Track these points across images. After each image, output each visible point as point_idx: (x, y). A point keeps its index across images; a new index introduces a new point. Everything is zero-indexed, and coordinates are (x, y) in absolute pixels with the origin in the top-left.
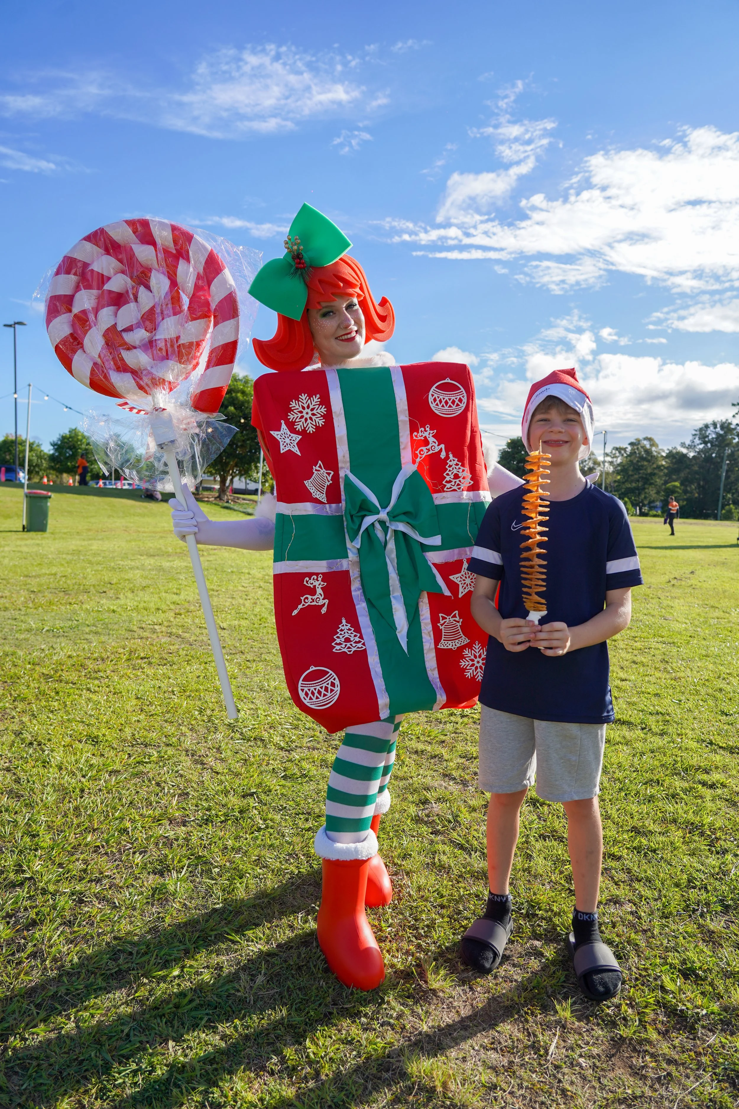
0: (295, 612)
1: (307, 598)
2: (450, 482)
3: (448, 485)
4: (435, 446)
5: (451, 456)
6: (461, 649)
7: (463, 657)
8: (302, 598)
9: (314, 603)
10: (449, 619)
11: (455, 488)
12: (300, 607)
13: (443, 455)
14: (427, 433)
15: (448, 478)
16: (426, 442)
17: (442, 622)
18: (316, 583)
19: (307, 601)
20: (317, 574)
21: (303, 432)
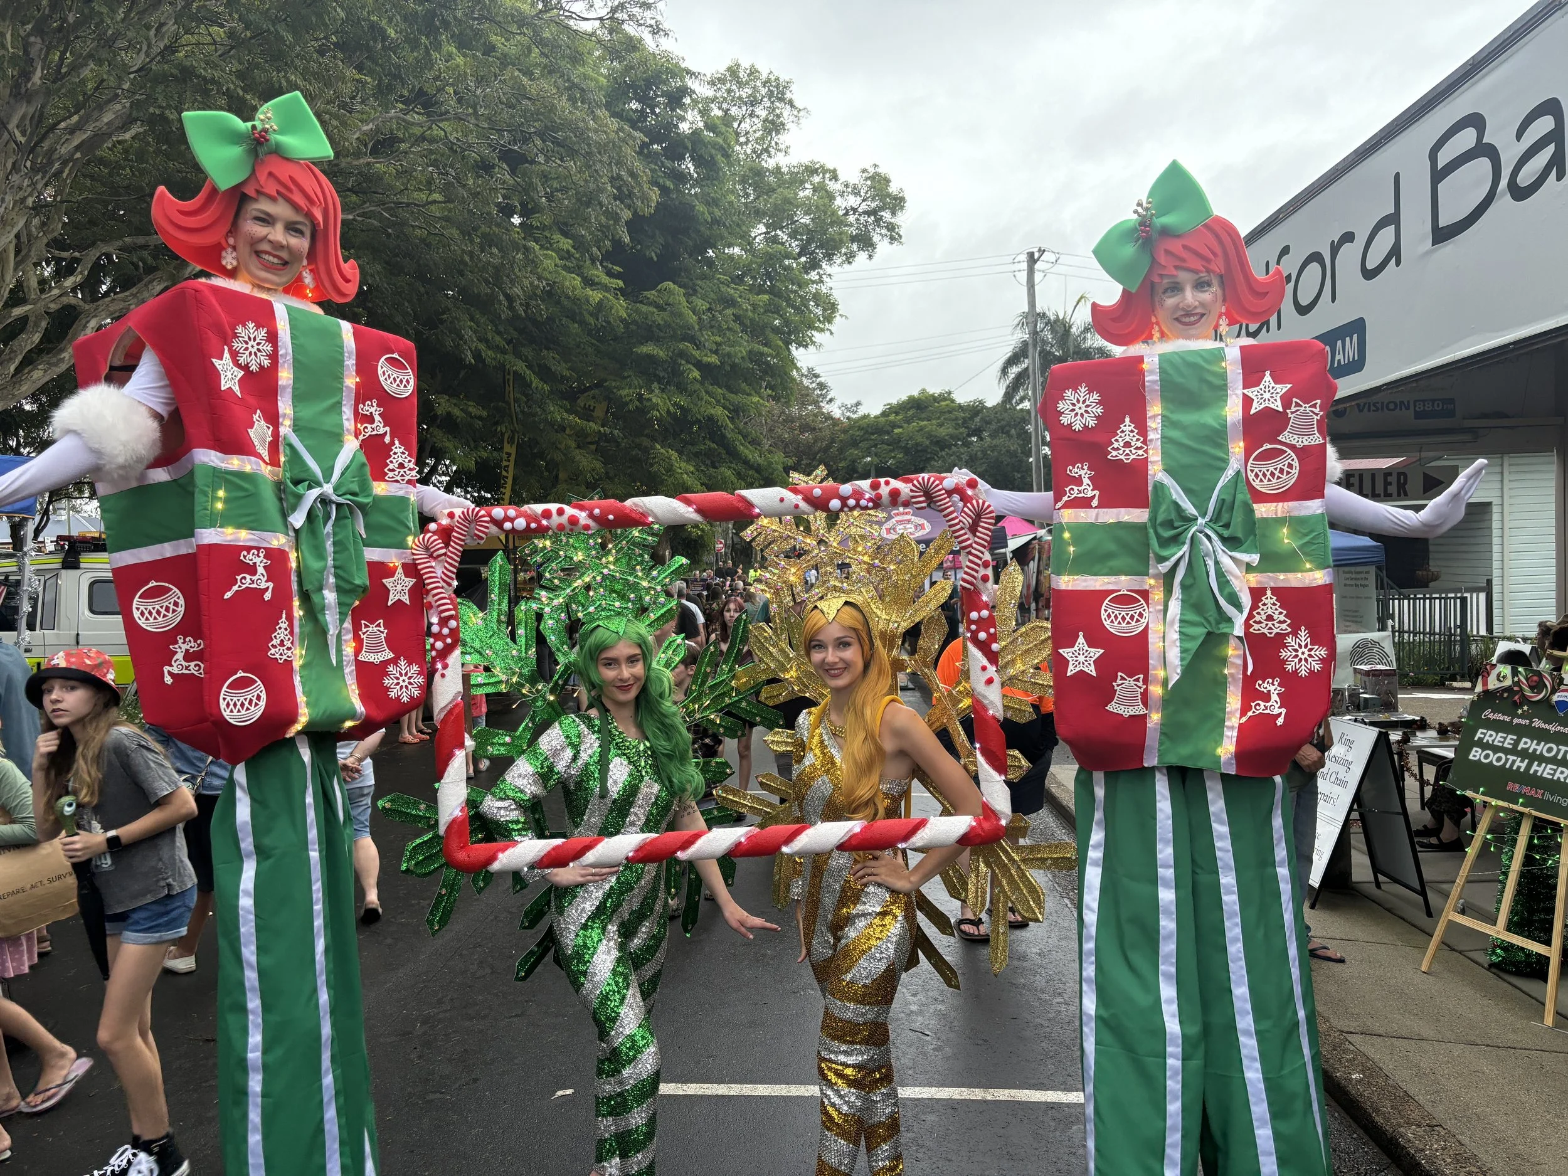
0: (228, 595)
1: (244, 578)
2: (393, 470)
3: (391, 474)
4: (379, 427)
5: (397, 442)
6: (386, 663)
7: (387, 674)
8: (239, 578)
9: (254, 586)
10: (373, 628)
11: (398, 478)
12: (235, 588)
13: (387, 439)
14: (372, 408)
15: (391, 466)
16: (370, 419)
17: (364, 630)
18: (257, 560)
19: (245, 582)
20: (258, 549)
21: (246, 368)
